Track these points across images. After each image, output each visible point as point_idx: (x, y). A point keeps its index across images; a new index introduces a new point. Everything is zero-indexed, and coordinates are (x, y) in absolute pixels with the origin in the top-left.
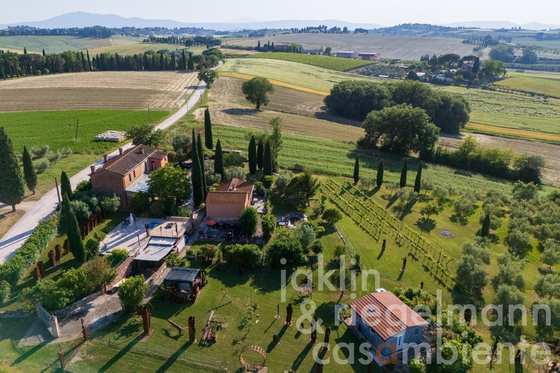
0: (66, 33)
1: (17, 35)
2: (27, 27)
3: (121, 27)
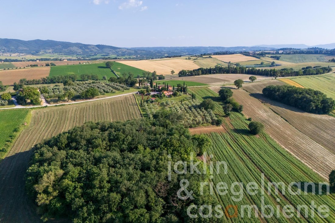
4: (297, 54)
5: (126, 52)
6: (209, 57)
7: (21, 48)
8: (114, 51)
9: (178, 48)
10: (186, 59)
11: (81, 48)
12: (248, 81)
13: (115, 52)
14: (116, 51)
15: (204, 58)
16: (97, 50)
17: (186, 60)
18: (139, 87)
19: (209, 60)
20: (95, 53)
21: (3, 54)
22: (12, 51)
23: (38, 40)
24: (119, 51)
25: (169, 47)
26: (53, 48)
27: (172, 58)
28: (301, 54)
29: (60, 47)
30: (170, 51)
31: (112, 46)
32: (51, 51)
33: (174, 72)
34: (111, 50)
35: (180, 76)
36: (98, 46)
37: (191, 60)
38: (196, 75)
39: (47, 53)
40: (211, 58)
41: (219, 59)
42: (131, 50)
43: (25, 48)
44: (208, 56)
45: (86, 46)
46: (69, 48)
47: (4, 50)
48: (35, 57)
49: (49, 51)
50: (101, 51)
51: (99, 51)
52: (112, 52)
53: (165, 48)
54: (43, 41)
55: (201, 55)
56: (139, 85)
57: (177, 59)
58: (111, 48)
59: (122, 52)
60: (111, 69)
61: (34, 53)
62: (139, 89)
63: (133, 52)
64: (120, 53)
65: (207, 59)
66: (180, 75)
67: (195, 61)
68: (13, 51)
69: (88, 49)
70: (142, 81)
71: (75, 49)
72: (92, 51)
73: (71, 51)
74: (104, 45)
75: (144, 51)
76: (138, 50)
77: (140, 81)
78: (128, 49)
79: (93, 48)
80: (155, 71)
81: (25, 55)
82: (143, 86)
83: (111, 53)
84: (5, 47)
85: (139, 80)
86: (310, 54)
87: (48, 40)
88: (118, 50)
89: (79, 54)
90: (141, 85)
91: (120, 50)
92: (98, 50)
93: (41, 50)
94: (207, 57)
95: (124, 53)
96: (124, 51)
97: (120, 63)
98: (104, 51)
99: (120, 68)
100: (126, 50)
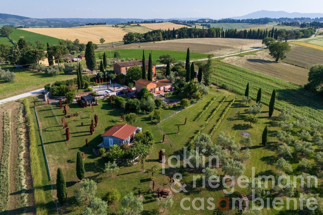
0: (245, 21)
1: (221, 23)
2: (230, 19)
3: (279, 18)
4: (222, 23)
5: (36, 22)
6: (138, 25)
8: (21, 21)
9: (96, 20)
10: (113, 26)
12: (260, 46)
13: (23, 22)
14: (23, 21)
15: (132, 26)
17: (113, 28)
18: (49, 71)
19: (138, 28)
24: (27, 21)
25: (87, 18)
27: (95, 25)
28: (226, 23)
31: (18, 16)
33: (104, 41)
34: (17, 19)
35: (126, 43)
37: (119, 27)
38: (154, 40)
40: (140, 26)
41: (148, 27)
42: (43, 20)
44: (136, 24)
50: (3, 21)
52: (19, 23)
53: (82, 19)
55: (128, 23)
56: (51, 63)
57: (102, 26)
58: (16, 18)
59: (31, 22)
60: (8, 38)
62: (51, 75)
63: (46, 22)
64: (29, 23)
65: (135, 27)
66: (126, 40)
67: (124, 29)
70: (59, 51)
74: (8, 15)
75: (58, 21)
76: (51, 20)
77: (52, 51)
80: (77, 40)
82: (62, 65)
85: (48, 49)
86: (233, 23)
88: (27, 19)
90: (56, 62)
91: (29, 19)
94: (135, 26)
95: (33, 23)
96: (34, 21)
97: (24, 30)
98: (8, 21)
99: (24, 37)
100: (36, 20)
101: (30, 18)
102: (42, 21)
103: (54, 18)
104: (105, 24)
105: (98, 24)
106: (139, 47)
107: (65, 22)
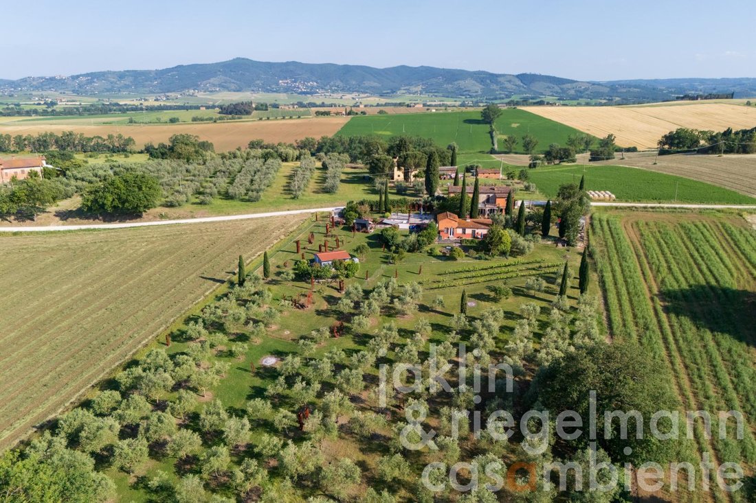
5: (586, 89)
7: (367, 84)
8: (557, 88)
11: (482, 81)
13: (560, 91)
14: (561, 89)
16: (516, 85)
20: (510, 92)
21: (332, 95)
22: (349, 89)
23: (403, 67)
24: (570, 87)
26: (424, 82)
27: (699, 100)
29: (441, 79)
30: (714, 89)
31: (554, 78)
32: (419, 88)
34: (551, 85)
36: (522, 77)
39: (410, 93)
42: (603, 86)
43: (375, 84)
45: (494, 77)
46: (456, 83)
47: (338, 87)
48: (383, 101)
49: (414, 89)
50: (525, 88)
51: (521, 89)
52: (552, 92)
54: (412, 68)
58: (550, 82)
59: (575, 91)
60: (491, 126)
61: (387, 93)
63: (607, 90)
64: (571, 92)
66: (666, 147)
68: (351, 89)
69: (497, 83)
71: (468, 84)
72: (506, 88)
73: (459, 88)
74: (537, 76)
75: (636, 87)
76: (620, 85)
78: (594, 84)
79: (510, 81)
80: (610, 136)
81: (368, 97)
83: (548, 92)
84: (342, 81)
87: (422, 67)
88: (569, 85)
89: (474, 94)
91: (574, 85)
92: (518, 86)
93: (403, 88)
95: (581, 92)
96: (583, 88)
97: (526, 112)
98: (533, 89)
99: (518, 125)
100: (587, 86)
101: (577, 81)
102: (601, 87)
103: (633, 81)
104: (731, 96)
105: (710, 96)
106: (655, 164)
107: (654, 89)
